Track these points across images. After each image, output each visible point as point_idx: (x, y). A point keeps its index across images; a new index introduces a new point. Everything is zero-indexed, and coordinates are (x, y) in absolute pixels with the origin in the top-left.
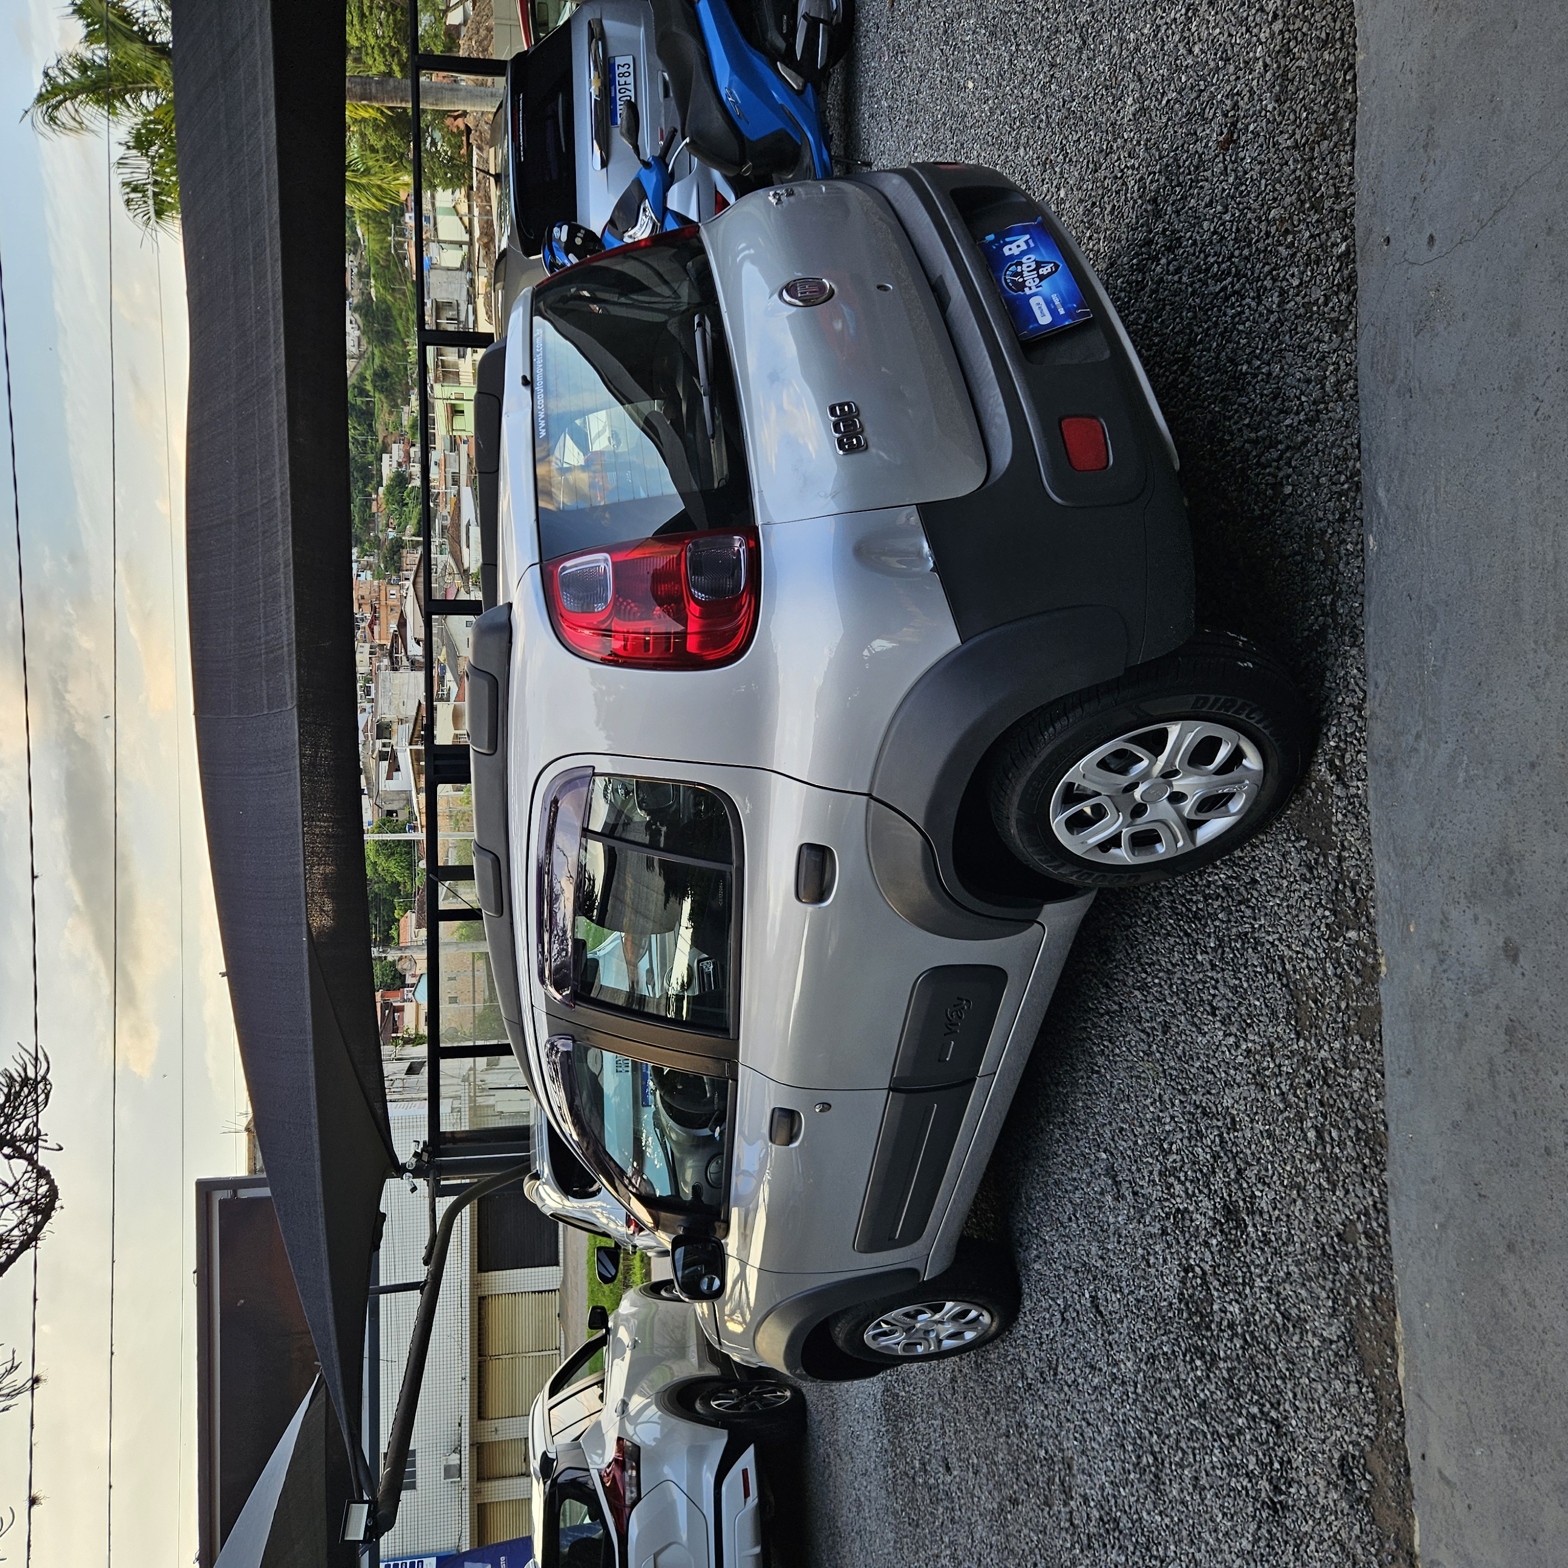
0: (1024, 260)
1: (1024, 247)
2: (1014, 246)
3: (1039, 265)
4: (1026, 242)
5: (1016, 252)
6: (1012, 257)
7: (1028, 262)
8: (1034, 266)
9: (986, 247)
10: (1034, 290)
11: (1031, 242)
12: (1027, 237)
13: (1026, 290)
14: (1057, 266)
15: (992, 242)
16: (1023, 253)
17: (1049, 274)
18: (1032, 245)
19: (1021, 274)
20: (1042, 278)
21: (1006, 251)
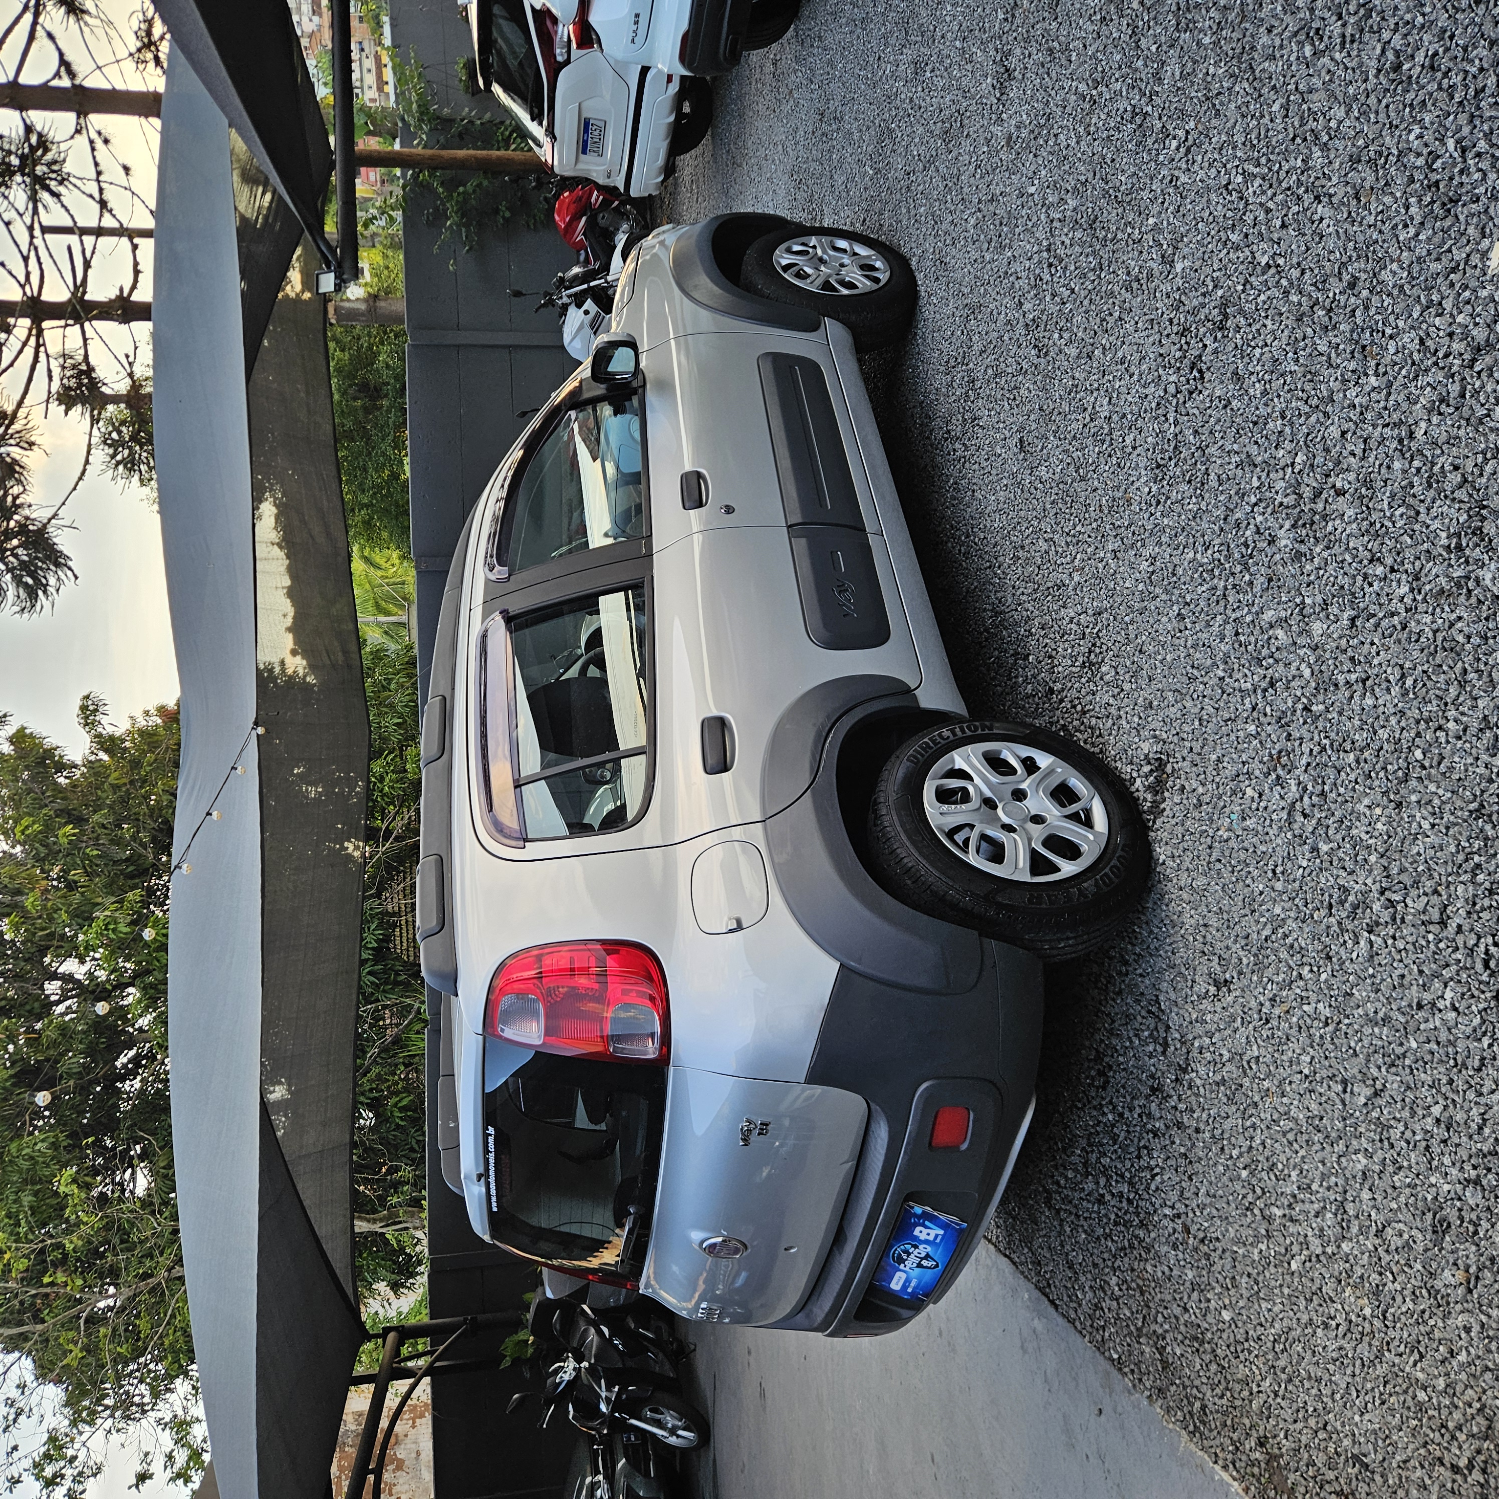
0: (921, 1247)
1: (931, 1238)
2: (925, 1231)
3: (927, 1257)
4: (937, 1236)
5: (923, 1237)
6: (916, 1238)
7: (923, 1250)
8: (923, 1255)
9: (909, 1214)
10: (907, 1269)
11: (940, 1237)
12: (942, 1232)
13: (902, 1265)
14: (937, 1266)
15: (915, 1215)
16: (927, 1242)
17: (927, 1267)
18: (938, 1241)
19: (909, 1254)
20: (919, 1265)
21: (917, 1231)
